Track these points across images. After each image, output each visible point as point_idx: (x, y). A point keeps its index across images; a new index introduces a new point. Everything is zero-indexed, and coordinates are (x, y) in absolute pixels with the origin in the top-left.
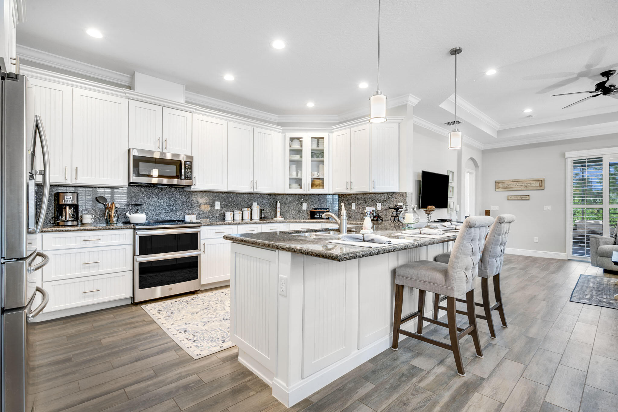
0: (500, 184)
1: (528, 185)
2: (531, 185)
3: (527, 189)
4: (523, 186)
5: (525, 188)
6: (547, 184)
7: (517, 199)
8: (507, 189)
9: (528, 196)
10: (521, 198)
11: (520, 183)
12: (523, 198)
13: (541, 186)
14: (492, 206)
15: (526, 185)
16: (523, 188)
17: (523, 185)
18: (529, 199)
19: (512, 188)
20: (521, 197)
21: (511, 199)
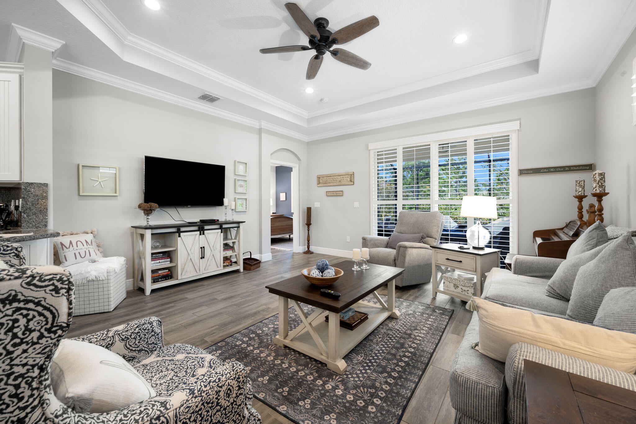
0: (320, 179)
1: (341, 180)
2: (343, 180)
3: (341, 184)
4: (338, 181)
5: (340, 183)
6: (356, 179)
7: (333, 195)
8: (325, 185)
9: (341, 192)
10: (337, 194)
11: (335, 177)
12: (338, 194)
13: (351, 181)
14: (315, 203)
15: (340, 179)
16: (338, 184)
17: (338, 179)
18: (342, 195)
19: (330, 183)
20: (337, 192)
21: (329, 195)
